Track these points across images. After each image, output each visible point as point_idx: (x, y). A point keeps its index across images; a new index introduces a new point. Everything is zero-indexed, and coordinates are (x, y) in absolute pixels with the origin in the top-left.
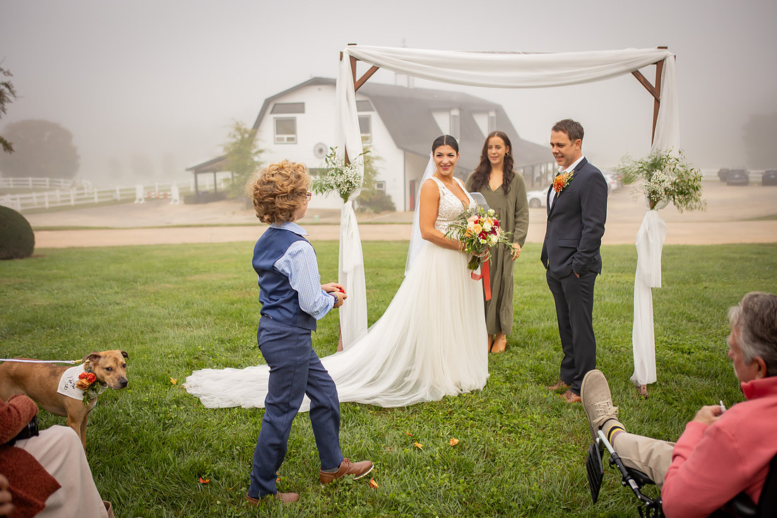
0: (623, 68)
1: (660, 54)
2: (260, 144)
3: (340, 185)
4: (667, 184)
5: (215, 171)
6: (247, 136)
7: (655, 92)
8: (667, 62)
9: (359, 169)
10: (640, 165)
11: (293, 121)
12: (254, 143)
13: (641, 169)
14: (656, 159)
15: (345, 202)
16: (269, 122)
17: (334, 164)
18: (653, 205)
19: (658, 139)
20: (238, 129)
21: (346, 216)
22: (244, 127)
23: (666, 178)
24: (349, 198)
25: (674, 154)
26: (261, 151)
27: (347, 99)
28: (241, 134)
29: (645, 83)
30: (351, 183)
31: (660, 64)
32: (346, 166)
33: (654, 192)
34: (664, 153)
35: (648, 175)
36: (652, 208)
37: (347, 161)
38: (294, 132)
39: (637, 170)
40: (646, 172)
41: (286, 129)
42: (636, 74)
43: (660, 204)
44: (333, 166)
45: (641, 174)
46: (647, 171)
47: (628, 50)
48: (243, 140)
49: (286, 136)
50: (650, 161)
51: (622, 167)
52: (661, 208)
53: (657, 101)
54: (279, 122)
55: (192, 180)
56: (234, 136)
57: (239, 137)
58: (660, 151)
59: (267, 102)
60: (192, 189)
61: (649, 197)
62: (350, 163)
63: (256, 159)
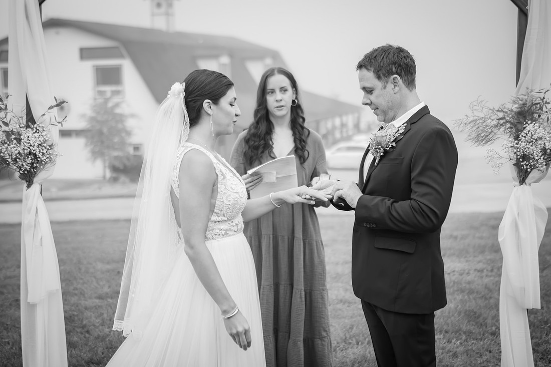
3: (15, 159)
9: (49, 131)
10: (501, 115)
13: (502, 122)
14: (524, 104)
15: (29, 186)
17: (6, 124)
18: (523, 176)
19: (526, 74)
21: (29, 211)
24: (35, 180)
27: (27, 17)
30: (35, 155)
32: (28, 126)
33: (525, 157)
34: (538, 95)
35: (514, 130)
36: (522, 181)
37: (30, 119)
39: (495, 122)
40: (508, 125)
43: (534, 174)
44: (4, 128)
45: (502, 129)
46: (512, 124)
50: (515, 107)
51: (471, 119)
52: (535, 182)
58: (532, 91)
61: (517, 165)
62: (34, 122)
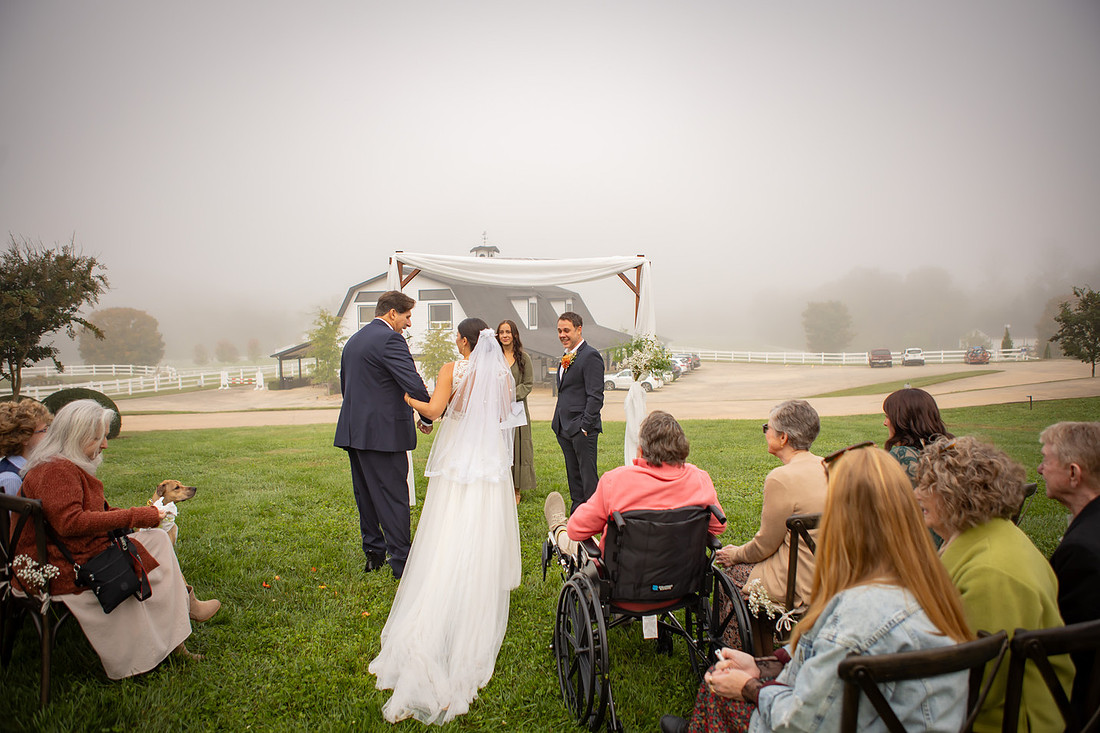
0: (613, 271)
1: (640, 261)
4: (644, 362)
7: (636, 290)
8: (646, 268)
14: (637, 341)
18: (636, 377)
23: (646, 356)
25: (652, 337)
29: (628, 283)
31: (639, 268)
36: (636, 380)
42: (621, 275)
43: (641, 376)
47: (613, 258)
52: (642, 380)
53: (638, 297)
54: (362, 309)
55: (278, 366)
58: (641, 335)
60: (277, 376)
61: (633, 371)
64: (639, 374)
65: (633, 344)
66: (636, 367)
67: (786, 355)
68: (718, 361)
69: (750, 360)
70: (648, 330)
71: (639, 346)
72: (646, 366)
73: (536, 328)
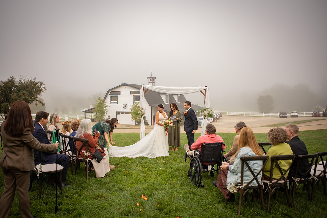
0: (199, 90)
1: (205, 88)
2: (106, 104)
4: (207, 114)
5: (91, 112)
6: (102, 101)
7: (205, 95)
8: (207, 90)
11: (117, 97)
12: (104, 103)
16: (109, 97)
20: (99, 99)
21: (142, 120)
22: (101, 99)
23: (207, 113)
24: (143, 116)
25: (208, 108)
26: (106, 106)
27: (142, 96)
28: (100, 101)
29: (202, 93)
30: (143, 113)
31: (205, 90)
38: (117, 100)
41: (115, 100)
42: (201, 91)
48: (101, 103)
49: (114, 102)
53: (205, 97)
54: (112, 97)
55: (84, 115)
56: (98, 101)
57: (100, 102)
59: (109, 91)
62: (143, 109)
63: (105, 109)
64: (205, 117)
65: (204, 109)
66: (205, 115)
67: (251, 113)
68: (228, 115)
69: (239, 115)
70: (208, 105)
71: (205, 110)
72: (207, 115)
73: (168, 103)
